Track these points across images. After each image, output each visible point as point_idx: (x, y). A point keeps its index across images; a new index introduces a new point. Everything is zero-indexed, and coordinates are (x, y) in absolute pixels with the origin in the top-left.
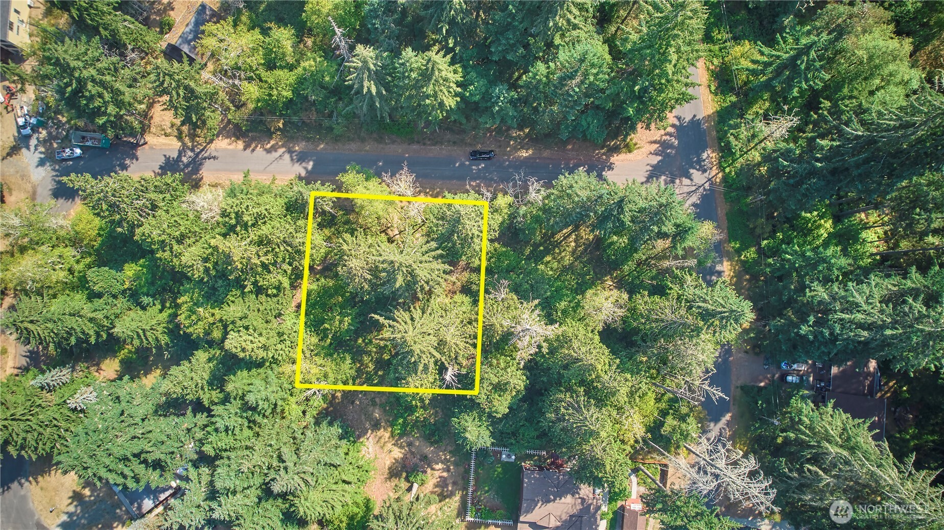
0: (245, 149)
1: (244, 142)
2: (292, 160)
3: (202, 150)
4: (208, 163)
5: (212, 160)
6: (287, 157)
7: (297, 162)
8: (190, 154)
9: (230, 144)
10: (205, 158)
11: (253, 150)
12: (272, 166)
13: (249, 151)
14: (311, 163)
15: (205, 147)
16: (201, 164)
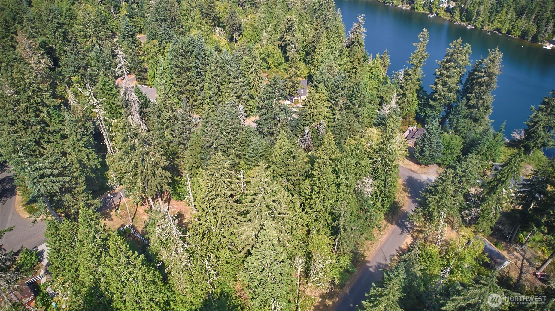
0: (400, 247)
1: (405, 250)
2: (381, 264)
3: (409, 231)
4: (400, 230)
5: (401, 232)
6: (384, 262)
7: (378, 265)
8: (409, 226)
9: (406, 243)
10: (403, 230)
11: (397, 251)
12: (382, 254)
13: (398, 248)
14: (373, 271)
15: (410, 233)
16: (400, 227)
